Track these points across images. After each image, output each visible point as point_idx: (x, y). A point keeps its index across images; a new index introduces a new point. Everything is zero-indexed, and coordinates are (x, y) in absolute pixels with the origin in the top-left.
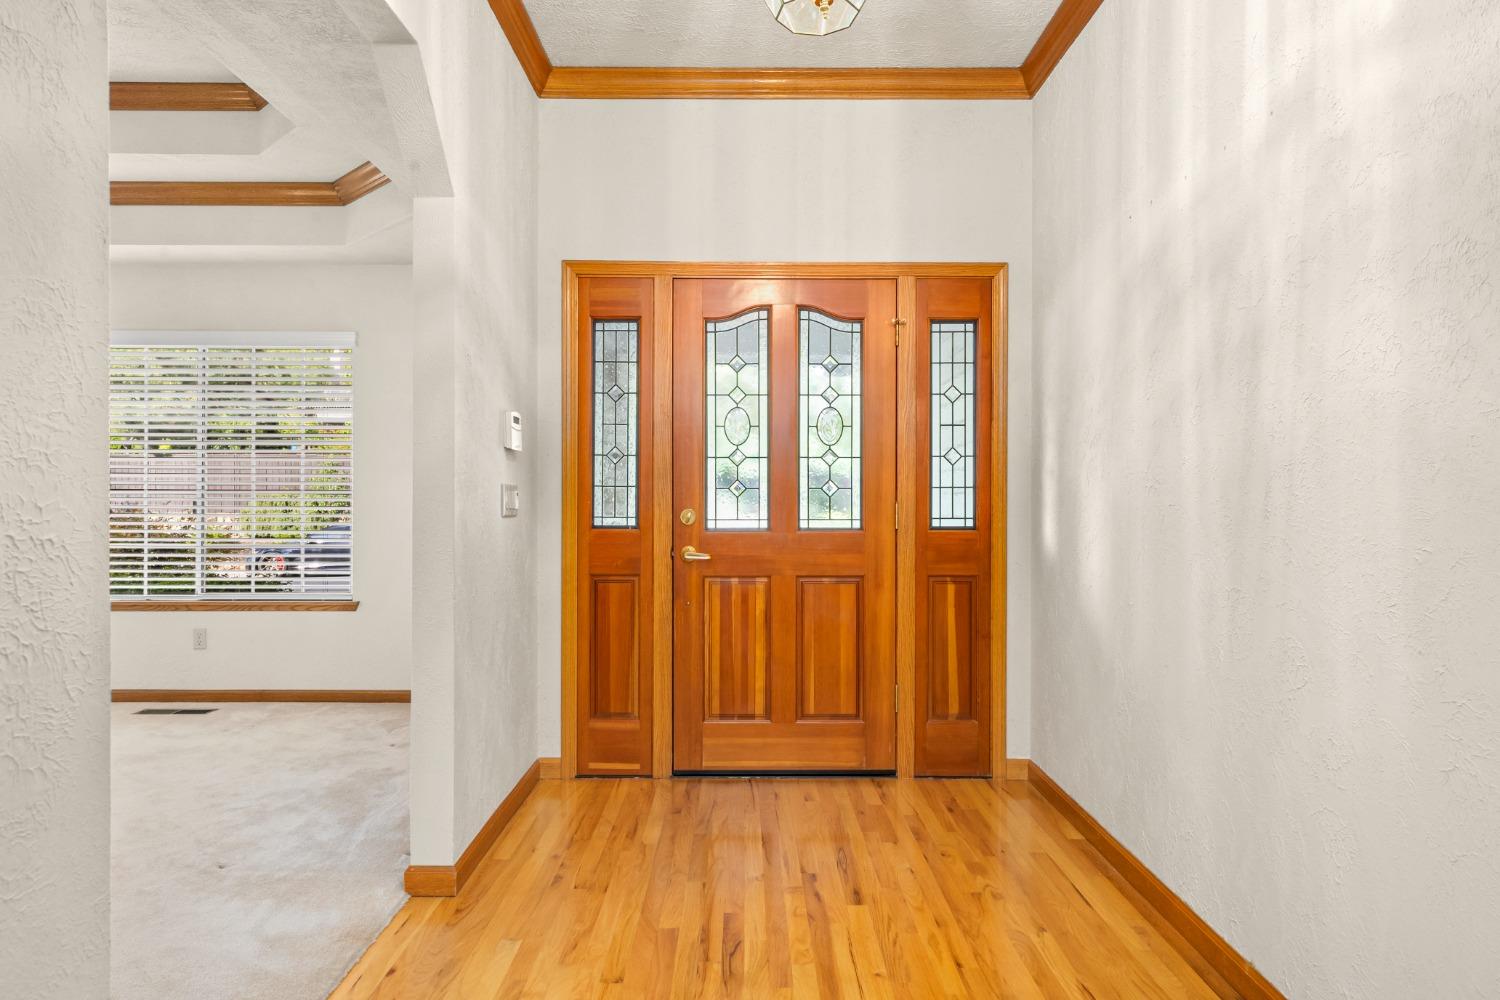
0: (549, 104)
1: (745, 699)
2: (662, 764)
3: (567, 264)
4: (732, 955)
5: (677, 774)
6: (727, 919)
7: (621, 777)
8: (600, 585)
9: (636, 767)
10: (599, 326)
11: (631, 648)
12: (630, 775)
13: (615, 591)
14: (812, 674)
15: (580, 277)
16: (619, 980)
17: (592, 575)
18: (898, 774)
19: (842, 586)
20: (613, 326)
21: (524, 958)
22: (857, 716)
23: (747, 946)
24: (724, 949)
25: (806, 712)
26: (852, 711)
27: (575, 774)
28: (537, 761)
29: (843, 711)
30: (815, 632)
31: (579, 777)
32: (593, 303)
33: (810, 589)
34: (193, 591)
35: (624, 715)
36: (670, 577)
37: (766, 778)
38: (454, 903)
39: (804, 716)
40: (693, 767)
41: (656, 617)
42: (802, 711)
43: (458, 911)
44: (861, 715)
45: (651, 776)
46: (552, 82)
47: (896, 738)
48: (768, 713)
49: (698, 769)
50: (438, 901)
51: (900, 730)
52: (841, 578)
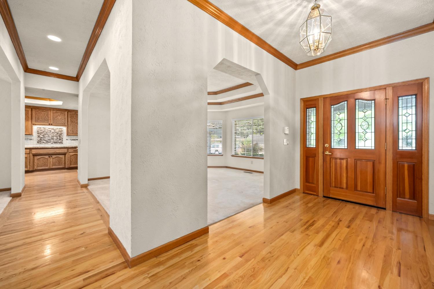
0: (298, 71)
1: (341, 184)
2: (321, 193)
3: (301, 99)
4: (310, 226)
5: (324, 197)
6: (314, 221)
7: (312, 195)
8: (308, 158)
9: (315, 193)
10: (308, 109)
11: (314, 170)
12: (314, 195)
13: (311, 159)
14: (359, 181)
15: (304, 101)
16: (287, 222)
17: (306, 156)
18: (387, 209)
19: (368, 162)
20: (311, 109)
21: (274, 215)
22: (373, 193)
23: (314, 226)
24: (310, 225)
25: (357, 189)
26: (371, 191)
27: (302, 192)
28: (295, 189)
29: (369, 191)
30: (360, 172)
31: (303, 193)
32: (306, 105)
33: (359, 162)
34: (251, 155)
35: (313, 183)
36: (322, 157)
37: (346, 202)
38: (269, 205)
39: (357, 190)
40: (328, 196)
41: (320, 165)
42: (356, 189)
43: (269, 206)
44: (375, 192)
45: (318, 196)
46: (298, 67)
47: (386, 201)
48: (347, 188)
49: (329, 196)
50: (267, 204)
51: (387, 199)
52: (369, 160)
